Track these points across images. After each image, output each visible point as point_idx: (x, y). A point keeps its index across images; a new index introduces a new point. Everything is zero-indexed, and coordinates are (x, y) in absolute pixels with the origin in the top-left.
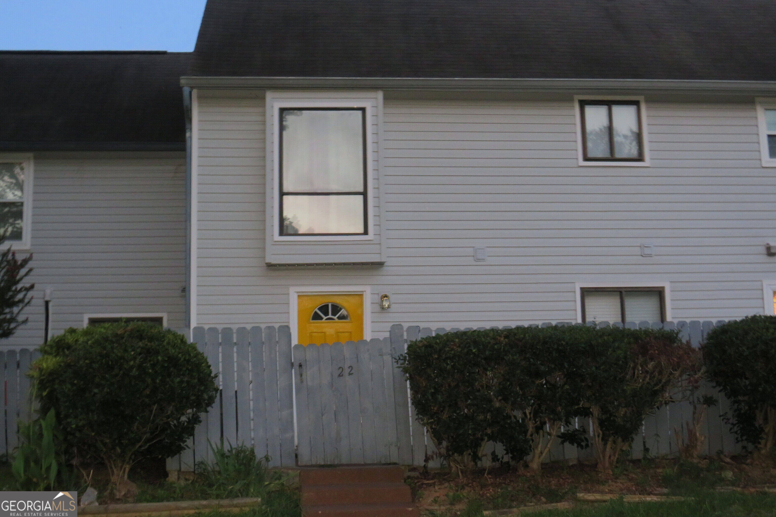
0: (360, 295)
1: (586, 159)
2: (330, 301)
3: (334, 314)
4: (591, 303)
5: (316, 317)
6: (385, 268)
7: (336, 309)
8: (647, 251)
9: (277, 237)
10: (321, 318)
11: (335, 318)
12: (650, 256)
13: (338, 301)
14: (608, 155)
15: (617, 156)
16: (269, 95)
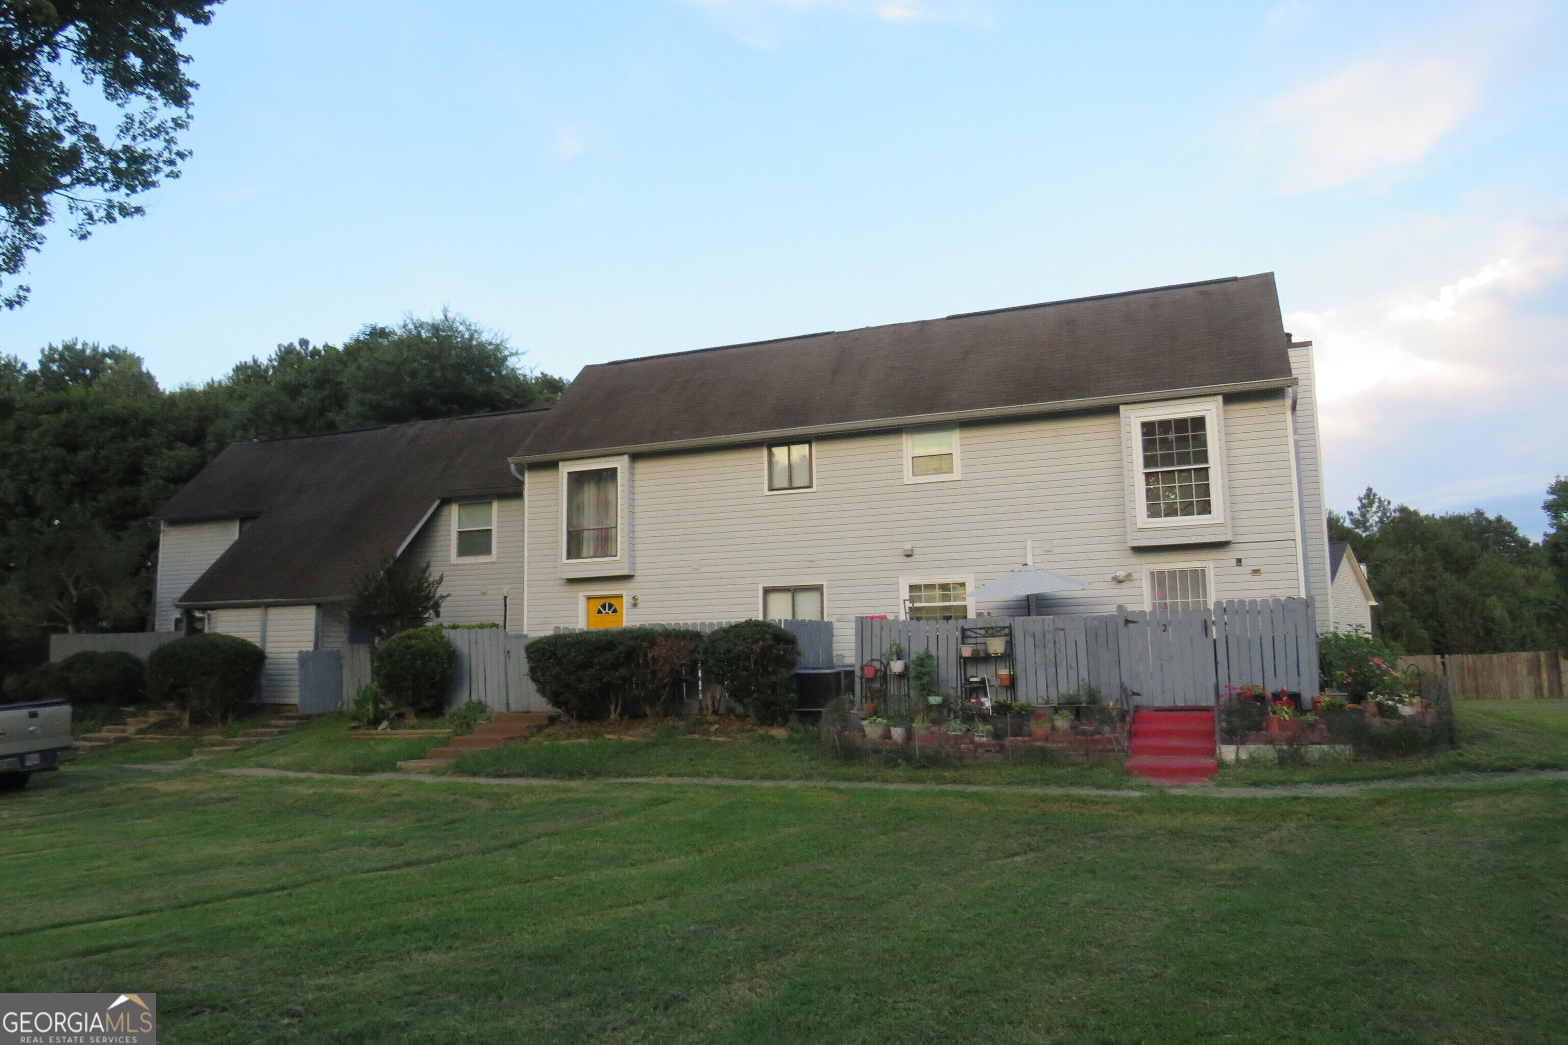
0: (621, 596)
1: (771, 489)
2: (607, 601)
3: (609, 610)
4: (774, 598)
5: (600, 612)
6: (636, 578)
7: (611, 606)
8: (811, 558)
9: (565, 560)
10: (602, 613)
11: (610, 612)
12: (813, 561)
13: (612, 601)
14: (786, 485)
15: (795, 485)
16: (561, 464)
